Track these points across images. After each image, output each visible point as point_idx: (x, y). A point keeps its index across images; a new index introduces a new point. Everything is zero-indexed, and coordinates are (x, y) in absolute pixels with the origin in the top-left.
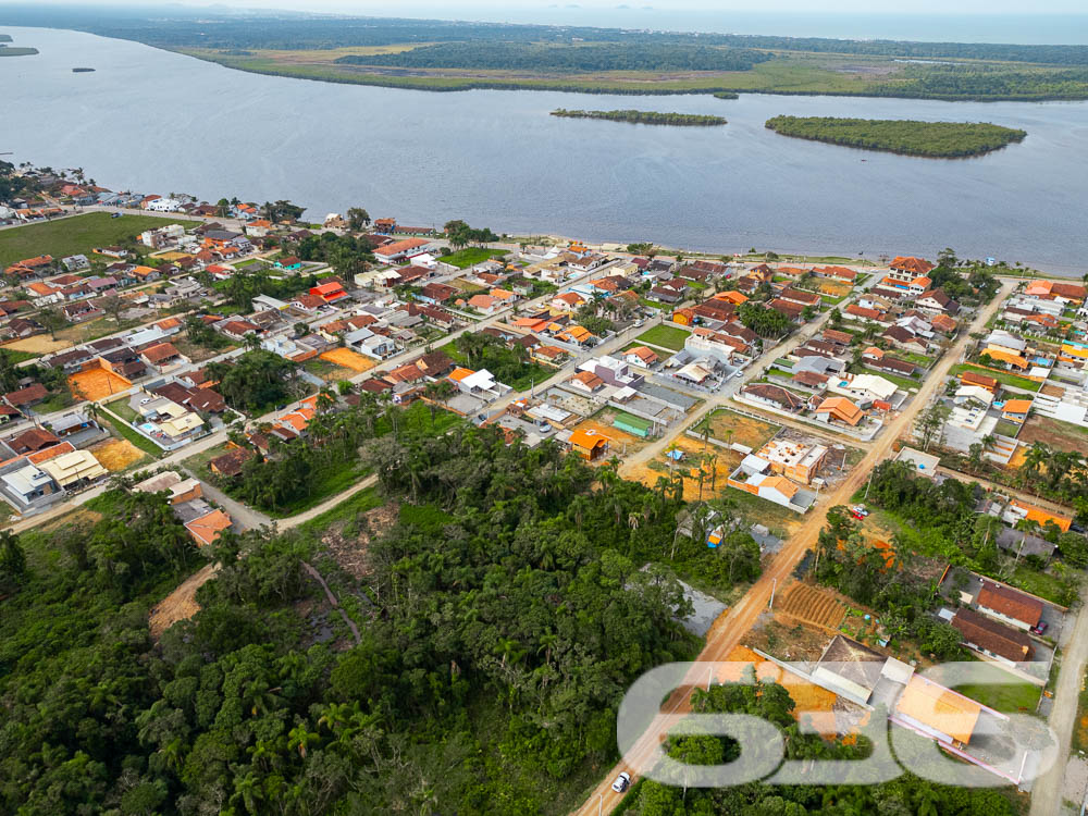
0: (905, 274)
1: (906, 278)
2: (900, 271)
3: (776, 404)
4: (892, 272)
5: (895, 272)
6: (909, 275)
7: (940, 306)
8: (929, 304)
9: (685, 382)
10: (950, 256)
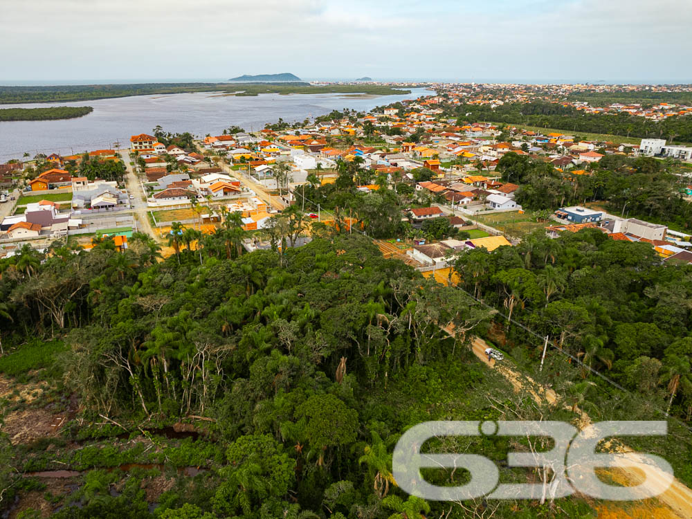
0: (144, 144)
1: (146, 147)
2: (141, 143)
3: (183, 198)
4: (136, 145)
5: (138, 145)
6: (147, 144)
7: (183, 152)
8: (176, 152)
9: (104, 209)
10: (160, 131)
